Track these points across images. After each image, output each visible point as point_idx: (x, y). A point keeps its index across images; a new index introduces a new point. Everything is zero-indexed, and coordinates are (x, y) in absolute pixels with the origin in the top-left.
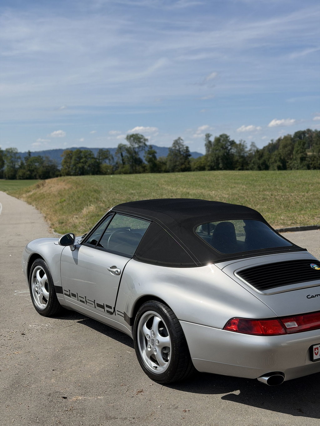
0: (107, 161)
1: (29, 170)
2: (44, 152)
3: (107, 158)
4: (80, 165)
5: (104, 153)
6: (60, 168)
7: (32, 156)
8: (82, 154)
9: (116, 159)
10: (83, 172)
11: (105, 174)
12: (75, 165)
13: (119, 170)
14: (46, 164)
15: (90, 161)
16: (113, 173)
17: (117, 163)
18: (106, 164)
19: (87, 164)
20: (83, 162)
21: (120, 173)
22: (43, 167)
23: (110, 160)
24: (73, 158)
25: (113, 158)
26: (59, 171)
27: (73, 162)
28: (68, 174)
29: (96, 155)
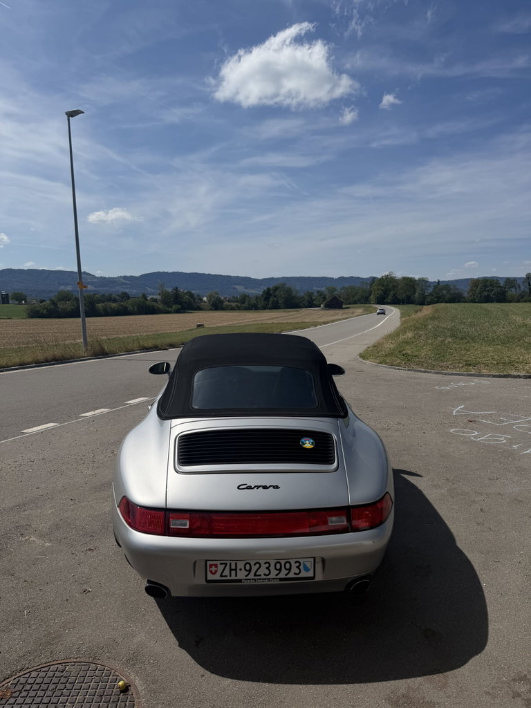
0: (513, 290)
1: (437, 297)
2: (457, 281)
3: (513, 287)
4: (485, 293)
5: (511, 282)
6: (466, 295)
7: (441, 284)
8: (488, 282)
9: (522, 288)
10: (488, 300)
11: (510, 302)
12: (480, 293)
13: (525, 298)
14: (452, 292)
15: (496, 290)
16: (518, 301)
17: (523, 292)
18: (512, 292)
19: (493, 292)
20: (488, 291)
21: (525, 301)
22: (450, 294)
23: (516, 289)
24: (479, 287)
25: (519, 287)
26: (464, 298)
27: (478, 290)
28: (473, 301)
29: (502, 284)
